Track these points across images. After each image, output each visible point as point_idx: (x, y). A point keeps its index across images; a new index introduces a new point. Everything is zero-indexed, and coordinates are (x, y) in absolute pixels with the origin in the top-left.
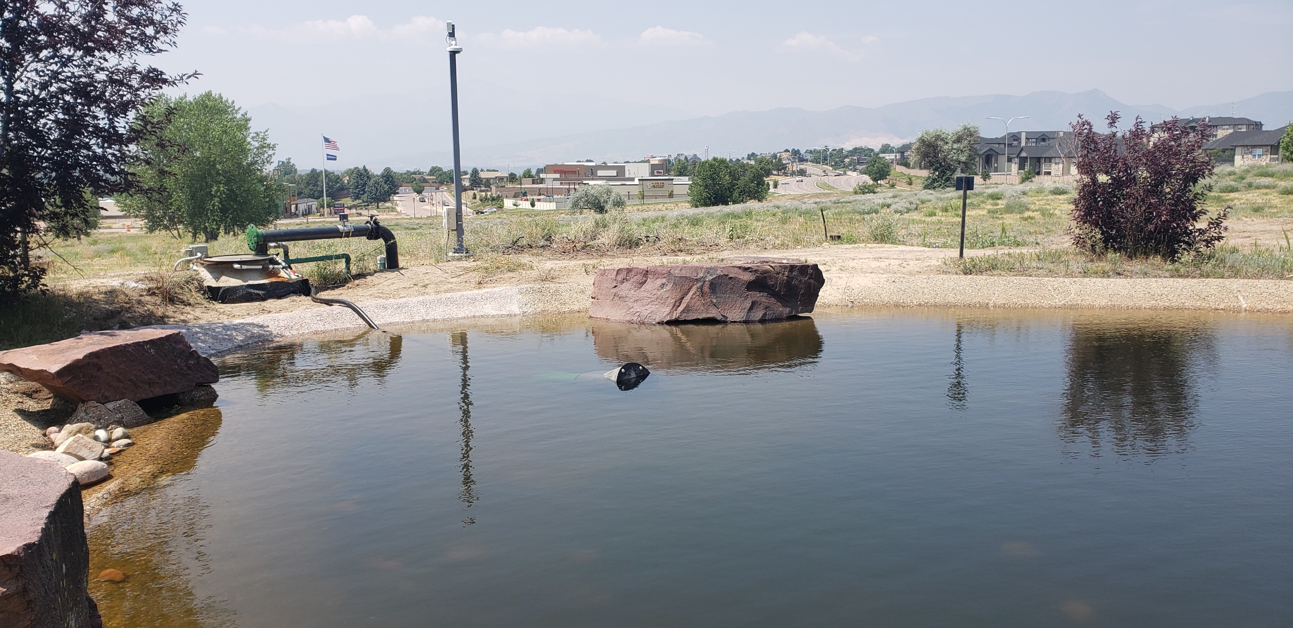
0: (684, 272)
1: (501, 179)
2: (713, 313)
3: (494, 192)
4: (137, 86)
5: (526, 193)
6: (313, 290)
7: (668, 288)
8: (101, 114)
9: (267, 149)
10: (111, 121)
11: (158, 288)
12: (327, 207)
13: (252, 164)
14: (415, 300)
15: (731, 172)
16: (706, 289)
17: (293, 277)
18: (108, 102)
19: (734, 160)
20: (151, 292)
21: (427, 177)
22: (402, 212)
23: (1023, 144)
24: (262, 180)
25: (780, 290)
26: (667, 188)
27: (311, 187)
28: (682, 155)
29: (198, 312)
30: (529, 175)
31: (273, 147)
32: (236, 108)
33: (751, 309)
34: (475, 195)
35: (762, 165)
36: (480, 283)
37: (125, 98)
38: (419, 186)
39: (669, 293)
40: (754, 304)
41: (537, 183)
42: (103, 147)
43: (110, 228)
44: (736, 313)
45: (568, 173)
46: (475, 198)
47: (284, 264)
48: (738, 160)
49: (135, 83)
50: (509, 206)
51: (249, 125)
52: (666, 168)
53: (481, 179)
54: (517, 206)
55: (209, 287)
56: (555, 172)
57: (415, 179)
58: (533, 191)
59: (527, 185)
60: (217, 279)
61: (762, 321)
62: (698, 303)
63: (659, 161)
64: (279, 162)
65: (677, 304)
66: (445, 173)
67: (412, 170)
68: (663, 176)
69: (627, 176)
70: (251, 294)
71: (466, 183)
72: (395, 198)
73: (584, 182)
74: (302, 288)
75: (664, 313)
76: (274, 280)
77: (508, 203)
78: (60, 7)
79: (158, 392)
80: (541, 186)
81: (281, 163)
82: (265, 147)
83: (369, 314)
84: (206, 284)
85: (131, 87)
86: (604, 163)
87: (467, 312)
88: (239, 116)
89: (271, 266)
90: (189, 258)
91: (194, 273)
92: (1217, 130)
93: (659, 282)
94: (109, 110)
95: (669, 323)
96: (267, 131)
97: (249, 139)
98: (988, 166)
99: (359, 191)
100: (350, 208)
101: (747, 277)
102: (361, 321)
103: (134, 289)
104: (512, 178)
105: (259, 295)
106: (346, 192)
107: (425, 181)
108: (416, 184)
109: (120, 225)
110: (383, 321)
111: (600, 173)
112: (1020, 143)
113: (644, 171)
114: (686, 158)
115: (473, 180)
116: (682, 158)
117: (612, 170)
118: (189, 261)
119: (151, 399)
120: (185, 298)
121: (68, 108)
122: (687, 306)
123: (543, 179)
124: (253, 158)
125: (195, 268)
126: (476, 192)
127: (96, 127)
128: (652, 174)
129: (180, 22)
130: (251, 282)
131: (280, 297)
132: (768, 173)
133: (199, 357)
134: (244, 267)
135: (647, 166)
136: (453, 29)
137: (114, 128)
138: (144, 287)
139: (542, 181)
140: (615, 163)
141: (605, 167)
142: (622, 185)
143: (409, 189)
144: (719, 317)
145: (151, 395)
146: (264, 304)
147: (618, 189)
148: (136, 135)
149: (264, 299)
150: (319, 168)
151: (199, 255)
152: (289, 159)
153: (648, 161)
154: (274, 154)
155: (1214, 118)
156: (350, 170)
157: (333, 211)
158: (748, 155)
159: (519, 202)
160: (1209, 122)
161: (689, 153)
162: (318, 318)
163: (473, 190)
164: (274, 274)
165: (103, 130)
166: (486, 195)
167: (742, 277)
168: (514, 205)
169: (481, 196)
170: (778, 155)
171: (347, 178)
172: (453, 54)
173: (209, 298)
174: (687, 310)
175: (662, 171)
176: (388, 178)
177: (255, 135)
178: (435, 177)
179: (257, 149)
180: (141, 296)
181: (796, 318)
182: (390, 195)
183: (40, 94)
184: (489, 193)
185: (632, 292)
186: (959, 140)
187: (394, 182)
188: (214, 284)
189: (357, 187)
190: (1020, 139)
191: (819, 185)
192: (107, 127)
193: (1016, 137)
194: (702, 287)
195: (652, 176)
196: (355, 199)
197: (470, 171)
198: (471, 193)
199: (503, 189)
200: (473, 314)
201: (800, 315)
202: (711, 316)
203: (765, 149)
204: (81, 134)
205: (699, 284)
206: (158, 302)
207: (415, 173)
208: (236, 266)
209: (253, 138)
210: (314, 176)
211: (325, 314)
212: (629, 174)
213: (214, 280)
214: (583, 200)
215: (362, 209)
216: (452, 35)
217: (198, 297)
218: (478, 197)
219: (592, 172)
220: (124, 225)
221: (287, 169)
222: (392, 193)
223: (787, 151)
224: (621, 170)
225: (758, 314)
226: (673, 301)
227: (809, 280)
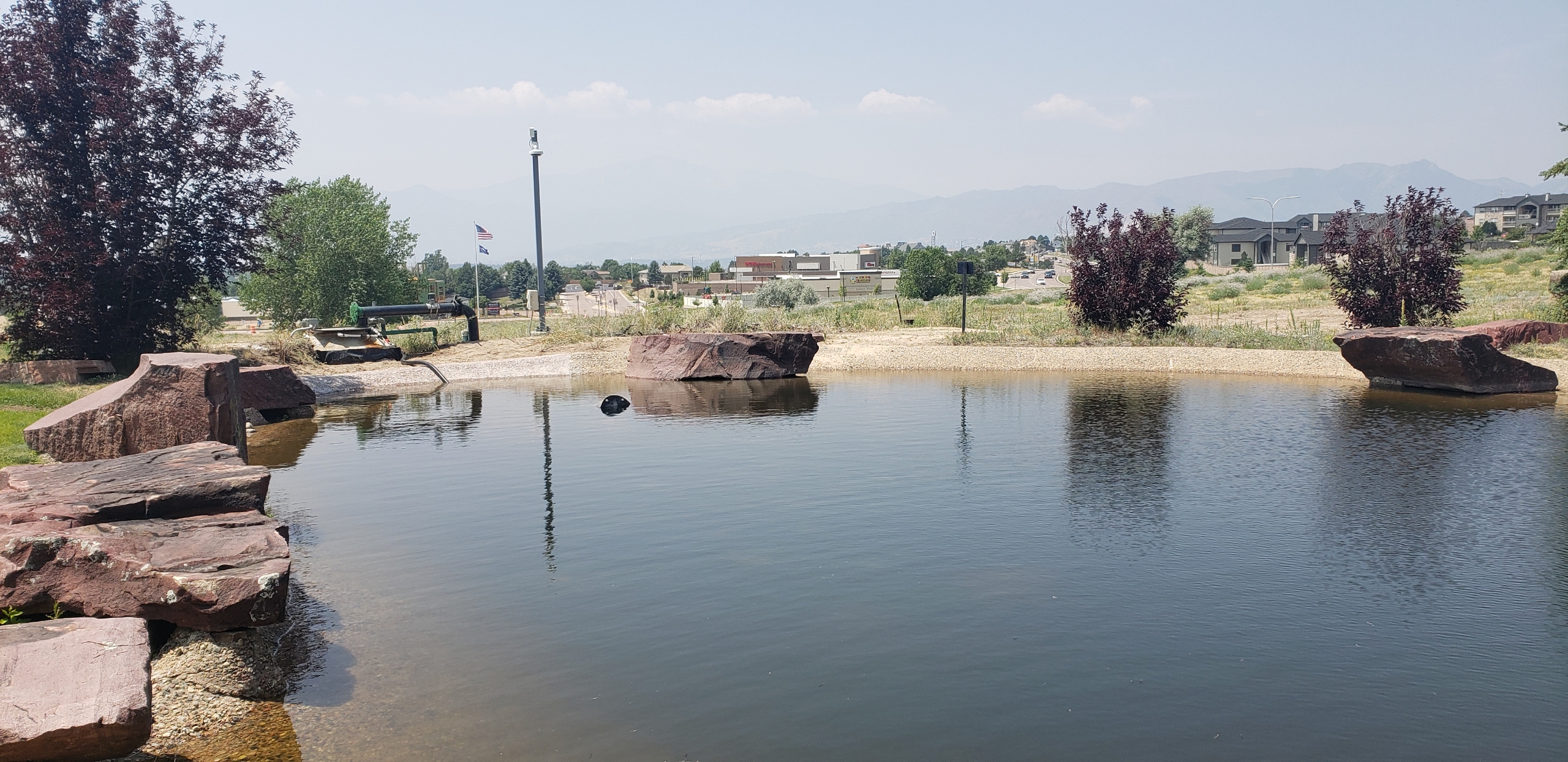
0: (698, 339)
1: (685, 274)
2: (720, 372)
3: (675, 289)
4: (263, 195)
5: (709, 289)
6: (404, 356)
7: (685, 351)
8: (237, 215)
9: (407, 240)
10: (244, 221)
11: (277, 350)
12: (480, 307)
13: (391, 256)
14: (483, 363)
15: (946, 263)
16: (715, 352)
17: (387, 345)
18: (242, 206)
19: (967, 249)
20: (271, 353)
21: (599, 273)
22: (568, 313)
23: (1315, 228)
24: (403, 274)
25: (777, 354)
26: (874, 283)
27: (464, 284)
28: (904, 243)
29: (308, 369)
30: (717, 269)
31: (414, 238)
32: (375, 195)
33: (751, 368)
34: (652, 292)
35: (995, 255)
36: (542, 351)
37: (254, 203)
38: (589, 283)
39: (686, 357)
40: (754, 365)
41: (727, 279)
42: (238, 239)
43: (233, 329)
44: (739, 372)
45: (763, 267)
46: (653, 296)
47: (379, 334)
48: (971, 249)
49: (261, 192)
50: (689, 304)
51: (388, 214)
52: (881, 258)
53: (661, 275)
54: (698, 305)
55: (318, 351)
56: (748, 265)
57: (586, 275)
58: (719, 288)
59: (715, 280)
60: (324, 345)
61: (761, 378)
62: (709, 364)
63: (871, 251)
64: (426, 255)
65: (692, 364)
66: (621, 267)
67: (583, 264)
68: (875, 269)
69: (832, 269)
70: (351, 357)
71: (644, 279)
72: (561, 297)
73: (777, 276)
74: (395, 354)
75: (680, 371)
76: (370, 346)
77: (688, 302)
78: (208, 136)
79: (273, 406)
80: (730, 281)
81: (429, 256)
82: (405, 238)
83: (443, 373)
84: (315, 349)
85: (258, 195)
86: (806, 254)
87: (525, 373)
88: (377, 203)
89: (368, 335)
90: (302, 328)
91: (306, 340)
92: (1559, 210)
93: (678, 347)
94: (242, 212)
95: (684, 380)
96: (407, 220)
97: (388, 229)
98: (1266, 256)
99: (519, 289)
100: (506, 308)
101: (749, 343)
102: (436, 378)
103: (259, 350)
104: (698, 272)
105: (358, 358)
106: (504, 289)
107: (598, 277)
108: (586, 280)
109: (244, 327)
110: (454, 378)
111: (800, 266)
112: (1312, 227)
113: (852, 264)
114: (908, 247)
115: (652, 276)
116: (903, 249)
117: (814, 262)
118: (304, 331)
119: (269, 410)
120: (298, 359)
121: (213, 211)
122: (700, 366)
123: (733, 273)
124: (392, 250)
125: (307, 336)
126: (654, 289)
127: (234, 225)
128: (863, 267)
129: (295, 145)
130: (351, 348)
131: (375, 361)
132: (1002, 265)
133: (302, 384)
134: (346, 335)
135: (855, 258)
136: (536, 135)
137: (246, 225)
138: (266, 349)
139: (732, 276)
140: (823, 254)
141: (807, 259)
142: (821, 279)
143: (578, 286)
144: (725, 375)
145: (268, 407)
146: (360, 365)
147: (815, 284)
148: (262, 230)
149: (362, 362)
150: (474, 263)
151: (311, 326)
152: (439, 251)
153: (858, 252)
154: (415, 246)
155: (1555, 195)
156: (508, 264)
157: (486, 312)
158: (985, 243)
159: (701, 300)
160: (1550, 200)
161: (912, 242)
162: (402, 374)
163: (652, 287)
164: (371, 341)
165: (239, 226)
166: (666, 293)
167: (744, 343)
168: (695, 303)
169: (659, 294)
170: (1022, 243)
171: (506, 273)
172: (535, 156)
173: (317, 359)
174: (699, 369)
175: (874, 263)
176: (553, 273)
177: (394, 224)
178: (609, 273)
179: (396, 239)
180: (264, 356)
181: (793, 376)
182: (554, 294)
183: (195, 201)
184: (669, 291)
185: (657, 355)
186: (1189, 226)
187: (561, 278)
188: (322, 349)
189: (517, 284)
190: (1312, 222)
191: (1062, 279)
192: (241, 224)
193: (1305, 221)
194: (711, 351)
195: (861, 269)
196: (515, 298)
197: (649, 265)
198: (648, 290)
199: (686, 285)
200: (529, 374)
201: (797, 375)
202: (717, 374)
203: (1005, 236)
204: (223, 230)
205: (710, 349)
206: (277, 361)
207: (586, 268)
208: (340, 334)
209: (392, 228)
210: (467, 270)
211: (408, 372)
212: (835, 266)
213: (322, 346)
214: (769, 297)
215: (522, 309)
216: (535, 139)
217: (310, 359)
218: (656, 295)
219: (789, 265)
220: (249, 327)
221: (435, 263)
222: (557, 291)
223: (1032, 238)
224: (824, 262)
225: (757, 373)
226: (688, 362)
227: (804, 347)
